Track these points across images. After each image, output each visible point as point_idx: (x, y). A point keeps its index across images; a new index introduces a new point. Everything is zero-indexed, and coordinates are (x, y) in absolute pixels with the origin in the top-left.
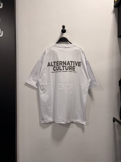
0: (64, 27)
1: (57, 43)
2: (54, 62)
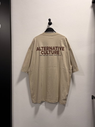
0: (50, 20)
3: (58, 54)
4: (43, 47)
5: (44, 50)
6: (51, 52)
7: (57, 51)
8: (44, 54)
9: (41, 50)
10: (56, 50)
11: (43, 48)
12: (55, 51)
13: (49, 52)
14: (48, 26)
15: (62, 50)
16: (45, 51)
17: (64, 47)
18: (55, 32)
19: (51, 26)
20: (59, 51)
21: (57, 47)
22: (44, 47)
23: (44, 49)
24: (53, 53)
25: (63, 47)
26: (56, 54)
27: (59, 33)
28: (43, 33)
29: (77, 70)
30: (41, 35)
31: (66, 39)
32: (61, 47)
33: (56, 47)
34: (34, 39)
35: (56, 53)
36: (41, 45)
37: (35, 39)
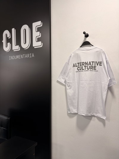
0: (84, 33)
1: (80, 47)
2: (78, 63)
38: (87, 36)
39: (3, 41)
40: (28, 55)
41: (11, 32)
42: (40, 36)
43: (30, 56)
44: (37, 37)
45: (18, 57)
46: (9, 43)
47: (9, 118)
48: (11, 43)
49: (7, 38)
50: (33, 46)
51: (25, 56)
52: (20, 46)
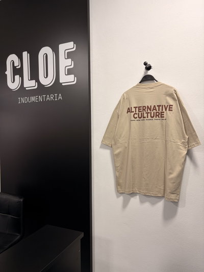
0: (145, 64)
3: (161, 117)
4: (137, 107)
5: (139, 111)
6: (149, 114)
7: (160, 112)
8: (138, 119)
9: (133, 112)
10: (159, 110)
11: (137, 109)
12: (156, 113)
13: (145, 115)
14: (145, 73)
15: (169, 110)
16: (140, 113)
17: (172, 106)
18: (157, 81)
19: (150, 73)
20: (164, 112)
21: (160, 106)
22: (139, 107)
23: (139, 109)
24: (152, 116)
25: (170, 105)
26: (159, 117)
27: (163, 82)
28: (138, 85)
29: (198, 143)
30: (134, 87)
31: (175, 91)
32: (168, 106)
33: (157, 106)
34: (123, 94)
35: (158, 115)
36: (134, 104)
37: (125, 94)
38: (148, 68)
39: (6, 73)
40: (52, 96)
41: (21, 58)
42: (72, 67)
43: (54, 98)
44: (67, 68)
45: (33, 99)
46: (18, 76)
47: (22, 200)
48: (22, 76)
49: (14, 67)
50: (61, 82)
51: (46, 97)
52: (37, 80)
